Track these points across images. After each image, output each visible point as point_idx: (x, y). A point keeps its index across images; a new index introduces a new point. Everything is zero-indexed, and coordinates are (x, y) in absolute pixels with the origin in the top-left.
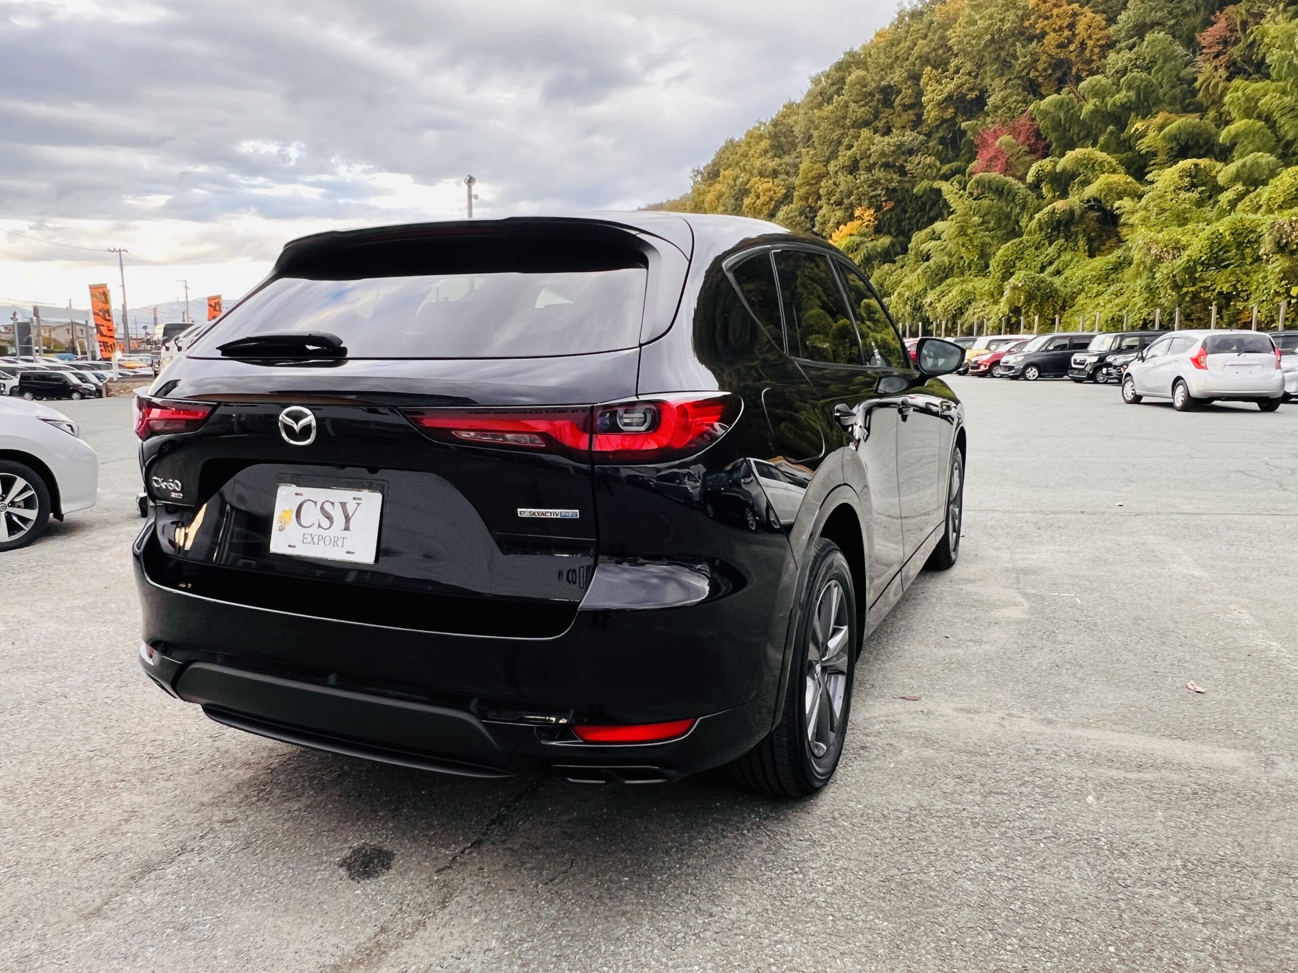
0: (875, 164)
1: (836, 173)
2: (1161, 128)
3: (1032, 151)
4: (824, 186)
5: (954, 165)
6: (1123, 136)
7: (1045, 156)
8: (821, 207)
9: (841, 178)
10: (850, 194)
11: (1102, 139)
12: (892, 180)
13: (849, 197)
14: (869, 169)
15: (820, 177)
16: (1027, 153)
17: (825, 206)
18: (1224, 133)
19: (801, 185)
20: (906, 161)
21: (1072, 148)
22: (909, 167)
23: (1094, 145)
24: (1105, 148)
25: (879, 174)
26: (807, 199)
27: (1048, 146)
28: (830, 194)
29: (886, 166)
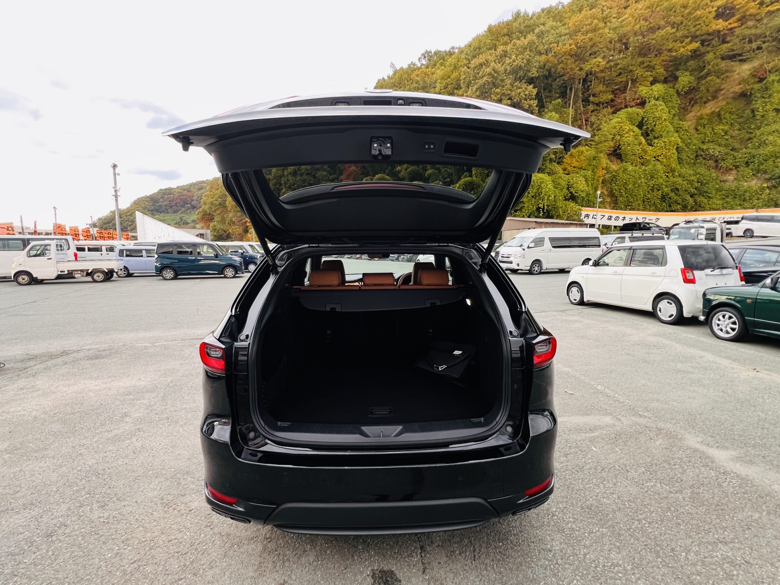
0: (303, 173)
1: (288, 175)
2: (406, 169)
3: (363, 174)
4: (283, 180)
5: (334, 176)
6: (394, 171)
7: (367, 176)
8: (282, 189)
9: (290, 177)
10: (294, 184)
11: (387, 171)
12: (311, 180)
13: (294, 185)
14: (301, 175)
15: (281, 177)
16: (361, 174)
17: (284, 188)
18: (427, 173)
19: (273, 179)
20: (316, 173)
21: (378, 174)
22: (317, 175)
23: (384, 173)
24: (388, 175)
25: (305, 177)
26: (276, 185)
27: (368, 172)
28: (286, 183)
29: (307, 174)
